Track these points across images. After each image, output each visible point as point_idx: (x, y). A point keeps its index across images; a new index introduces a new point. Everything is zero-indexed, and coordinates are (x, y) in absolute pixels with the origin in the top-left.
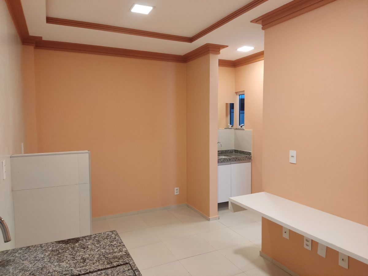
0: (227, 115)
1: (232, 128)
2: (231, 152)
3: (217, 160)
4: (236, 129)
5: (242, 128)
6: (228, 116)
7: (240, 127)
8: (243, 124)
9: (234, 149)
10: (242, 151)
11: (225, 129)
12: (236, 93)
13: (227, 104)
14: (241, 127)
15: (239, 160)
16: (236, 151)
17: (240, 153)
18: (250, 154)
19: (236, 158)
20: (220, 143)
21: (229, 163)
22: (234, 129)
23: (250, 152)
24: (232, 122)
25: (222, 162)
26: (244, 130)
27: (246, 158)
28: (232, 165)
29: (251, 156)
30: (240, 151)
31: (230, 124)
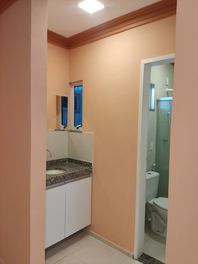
0: (57, 113)
1: (64, 129)
2: (63, 161)
3: (46, 181)
4: (71, 131)
5: (78, 130)
6: (59, 114)
7: (75, 129)
8: (80, 125)
9: (67, 157)
10: (79, 160)
11: (55, 130)
12: (71, 84)
13: (57, 97)
14: (77, 128)
15: (77, 176)
16: (70, 160)
17: (75, 163)
18: (90, 165)
19: (73, 174)
20: (49, 151)
21: (64, 182)
22: (67, 131)
23: (90, 163)
24: (64, 122)
25: (52, 184)
26: (81, 132)
27: (86, 172)
28: (67, 184)
29: (92, 168)
30: (76, 160)
31: (62, 125)
